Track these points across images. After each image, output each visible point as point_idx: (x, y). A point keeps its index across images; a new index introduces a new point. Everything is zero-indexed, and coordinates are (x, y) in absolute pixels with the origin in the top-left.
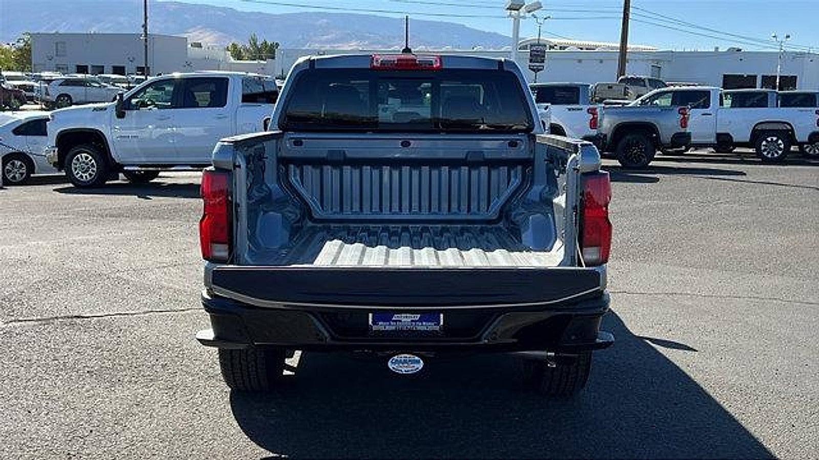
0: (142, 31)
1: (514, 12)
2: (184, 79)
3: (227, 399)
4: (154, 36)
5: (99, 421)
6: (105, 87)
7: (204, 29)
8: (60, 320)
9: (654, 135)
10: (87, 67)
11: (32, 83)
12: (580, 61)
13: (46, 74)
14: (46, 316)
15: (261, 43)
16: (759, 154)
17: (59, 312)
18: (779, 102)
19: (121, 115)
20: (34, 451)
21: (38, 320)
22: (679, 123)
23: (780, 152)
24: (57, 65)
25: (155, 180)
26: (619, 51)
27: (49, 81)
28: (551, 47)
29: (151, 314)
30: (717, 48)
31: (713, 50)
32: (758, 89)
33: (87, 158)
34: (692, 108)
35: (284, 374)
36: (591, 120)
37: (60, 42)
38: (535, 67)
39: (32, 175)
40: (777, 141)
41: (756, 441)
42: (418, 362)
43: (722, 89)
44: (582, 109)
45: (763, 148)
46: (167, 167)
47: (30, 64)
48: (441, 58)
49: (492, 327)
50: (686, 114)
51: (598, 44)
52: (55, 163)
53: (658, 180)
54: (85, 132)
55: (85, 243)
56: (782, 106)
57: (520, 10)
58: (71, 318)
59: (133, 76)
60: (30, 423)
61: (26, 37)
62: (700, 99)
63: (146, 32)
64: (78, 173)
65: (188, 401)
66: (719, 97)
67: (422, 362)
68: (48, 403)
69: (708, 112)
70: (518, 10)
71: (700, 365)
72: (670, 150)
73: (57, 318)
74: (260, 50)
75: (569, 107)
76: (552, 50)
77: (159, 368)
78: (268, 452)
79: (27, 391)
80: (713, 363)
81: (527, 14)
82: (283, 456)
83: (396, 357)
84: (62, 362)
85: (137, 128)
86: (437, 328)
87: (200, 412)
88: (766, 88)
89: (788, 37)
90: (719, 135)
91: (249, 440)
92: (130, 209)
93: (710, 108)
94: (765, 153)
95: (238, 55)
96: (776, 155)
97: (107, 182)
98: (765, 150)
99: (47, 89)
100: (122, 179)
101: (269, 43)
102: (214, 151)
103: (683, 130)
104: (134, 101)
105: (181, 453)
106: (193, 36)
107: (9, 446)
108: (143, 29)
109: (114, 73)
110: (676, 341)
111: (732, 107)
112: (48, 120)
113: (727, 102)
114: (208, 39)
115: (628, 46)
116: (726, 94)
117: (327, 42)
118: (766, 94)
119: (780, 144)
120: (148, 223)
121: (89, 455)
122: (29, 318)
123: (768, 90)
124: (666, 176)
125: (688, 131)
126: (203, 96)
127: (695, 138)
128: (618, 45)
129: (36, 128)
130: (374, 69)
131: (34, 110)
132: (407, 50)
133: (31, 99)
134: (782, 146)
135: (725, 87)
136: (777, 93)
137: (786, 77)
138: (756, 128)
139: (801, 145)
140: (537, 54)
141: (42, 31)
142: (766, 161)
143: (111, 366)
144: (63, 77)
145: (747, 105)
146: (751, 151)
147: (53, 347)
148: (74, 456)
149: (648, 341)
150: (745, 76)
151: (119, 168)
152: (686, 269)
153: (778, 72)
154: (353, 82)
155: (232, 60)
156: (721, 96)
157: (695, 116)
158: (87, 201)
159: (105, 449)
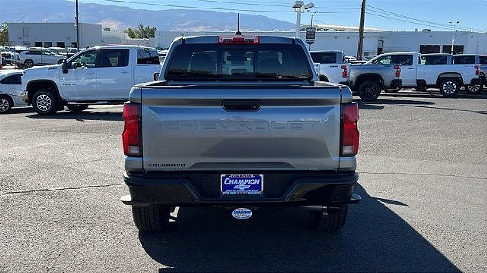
0: (75, 21)
1: (297, 9)
2: (101, 50)
3: (137, 236)
4: (82, 24)
5: (63, 249)
6: (53, 55)
7: (111, 20)
8: (36, 192)
9: (380, 81)
10: (41, 43)
11: (9, 53)
12: (336, 38)
13: (18, 48)
14: (27, 190)
15: (146, 27)
16: (442, 91)
17: (35, 187)
18: (453, 61)
19: (65, 72)
20: (27, 267)
21: (23, 192)
22: (395, 74)
23: (454, 90)
24: (23, 42)
25: (86, 110)
26: (359, 31)
27: (20, 52)
28: (318, 30)
29: (90, 188)
30: (416, 30)
31: (414, 31)
32: (441, 54)
33: (45, 97)
34: (402, 65)
35: (170, 221)
36: (343, 73)
37: (25, 28)
38: (310, 42)
39: (12, 108)
40: (452, 84)
41: (442, 256)
42: (249, 212)
43: (420, 54)
44: (337, 66)
45: (444, 88)
46: (93, 102)
47: (8, 41)
48: (259, 37)
49: (291, 192)
50: (399, 69)
51: (346, 27)
52: (26, 100)
53: (383, 107)
54: (43, 82)
55: (47, 148)
56: (455, 63)
57: (301, 8)
58: (42, 191)
59: (69, 48)
60: (23, 251)
61: (5, 25)
62: (407, 60)
63: (77, 22)
64: (40, 106)
65: (114, 237)
66: (418, 58)
67: (251, 212)
68: (33, 240)
69: (412, 67)
70: (300, 8)
71: (409, 214)
72: (389, 90)
73: (34, 191)
74: (145, 32)
75: (331, 65)
76: (319, 31)
77: (96, 219)
78: (163, 265)
79: (20, 232)
80: (417, 212)
81: (305, 10)
82: (172, 267)
83: (236, 210)
84: (39, 216)
85: (75, 79)
86: (260, 193)
87: (122, 243)
88: (446, 53)
89: (458, 22)
90: (418, 81)
91: (151, 259)
92: (72, 127)
93: (413, 65)
94: (445, 91)
95: (132, 35)
96: (452, 92)
97: (57, 112)
98: (445, 89)
99: (18, 56)
100: (66, 109)
101: (150, 28)
102: (130, 92)
103: (397, 78)
104: (73, 63)
105: (112, 266)
106: (105, 24)
107: (12, 264)
108: (75, 20)
109: (58, 47)
110: (395, 200)
111: (426, 64)
112: (22, 75)
113: (423, 62)
114: (114, 26)
115: (364, 28)
116: (422, 57)
117: (185, 27)
118: (446, 56)
119: (454, 86)
120: (84, 135)
121: (59, 268)
122: (17, 191)
123: (447, 54)
124: (388, 105)
125: (400, 79)
126: (114, 60)
127: (404, 83)
128: (359, 28)
129: (14, 79)
130: (220, 44)
131: (12, 69)
132: (239, 33)
133: (9, 62)
134: (455, 87)
135: (421, 52)
136: (452, 56)
137: (457, 46)
138: (440, 76)
139: (466, 86)
140: (311, 33)
141: (14, 22)
142: (446, 96)
143: (68, 218)
144: (28, 49)
145: (434, 63)
146: (437, 90)
147: (33, 207)
148: (51, 269)
149: (379, 200)
150: (433, 46)
151: (65, 103)
152: (401, 159)
153: (453, 43)
154: (206, 51)
155: (129, 38)
156: (419, 57)
157: (404, 70)
158: (46, 122)
159: (69, 265)
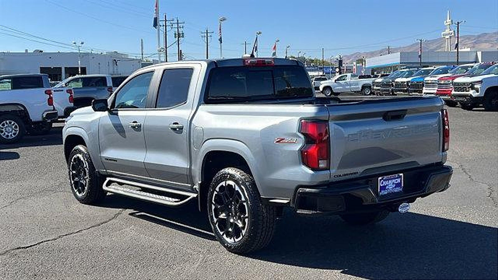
30: (27, 50)
31: (24, 52)
49: (429, 183)
73: (9, 251)
89: (82, 43)
137: (83, 68)
